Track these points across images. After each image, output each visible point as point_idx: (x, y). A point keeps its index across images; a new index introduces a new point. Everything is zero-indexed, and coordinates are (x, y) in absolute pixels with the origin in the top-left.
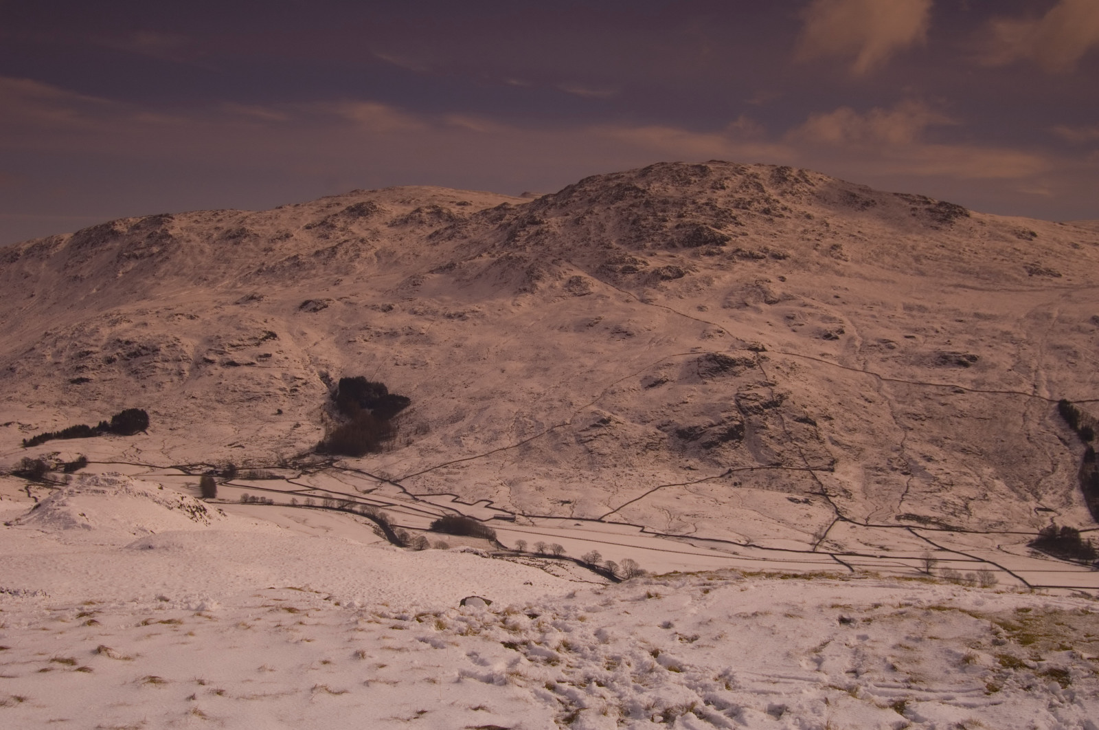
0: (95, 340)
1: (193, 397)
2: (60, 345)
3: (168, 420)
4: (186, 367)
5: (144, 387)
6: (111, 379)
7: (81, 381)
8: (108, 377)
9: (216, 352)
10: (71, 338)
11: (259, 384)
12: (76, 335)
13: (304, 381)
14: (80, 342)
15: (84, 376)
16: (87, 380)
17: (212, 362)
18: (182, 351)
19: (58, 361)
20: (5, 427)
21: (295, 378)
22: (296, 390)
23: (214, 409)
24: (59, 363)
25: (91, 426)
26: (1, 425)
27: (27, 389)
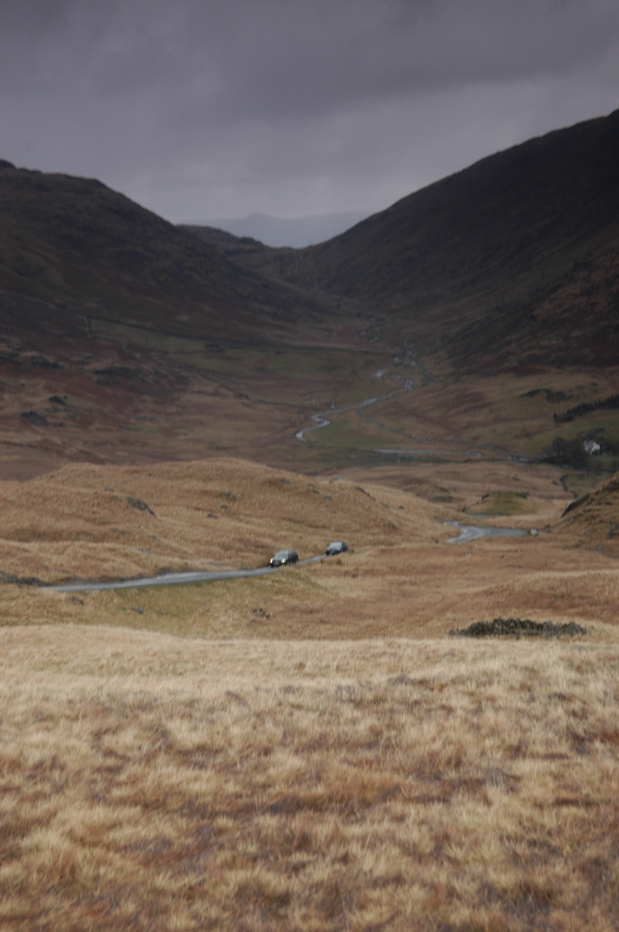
26: (523, 396)
27: (554, 342)
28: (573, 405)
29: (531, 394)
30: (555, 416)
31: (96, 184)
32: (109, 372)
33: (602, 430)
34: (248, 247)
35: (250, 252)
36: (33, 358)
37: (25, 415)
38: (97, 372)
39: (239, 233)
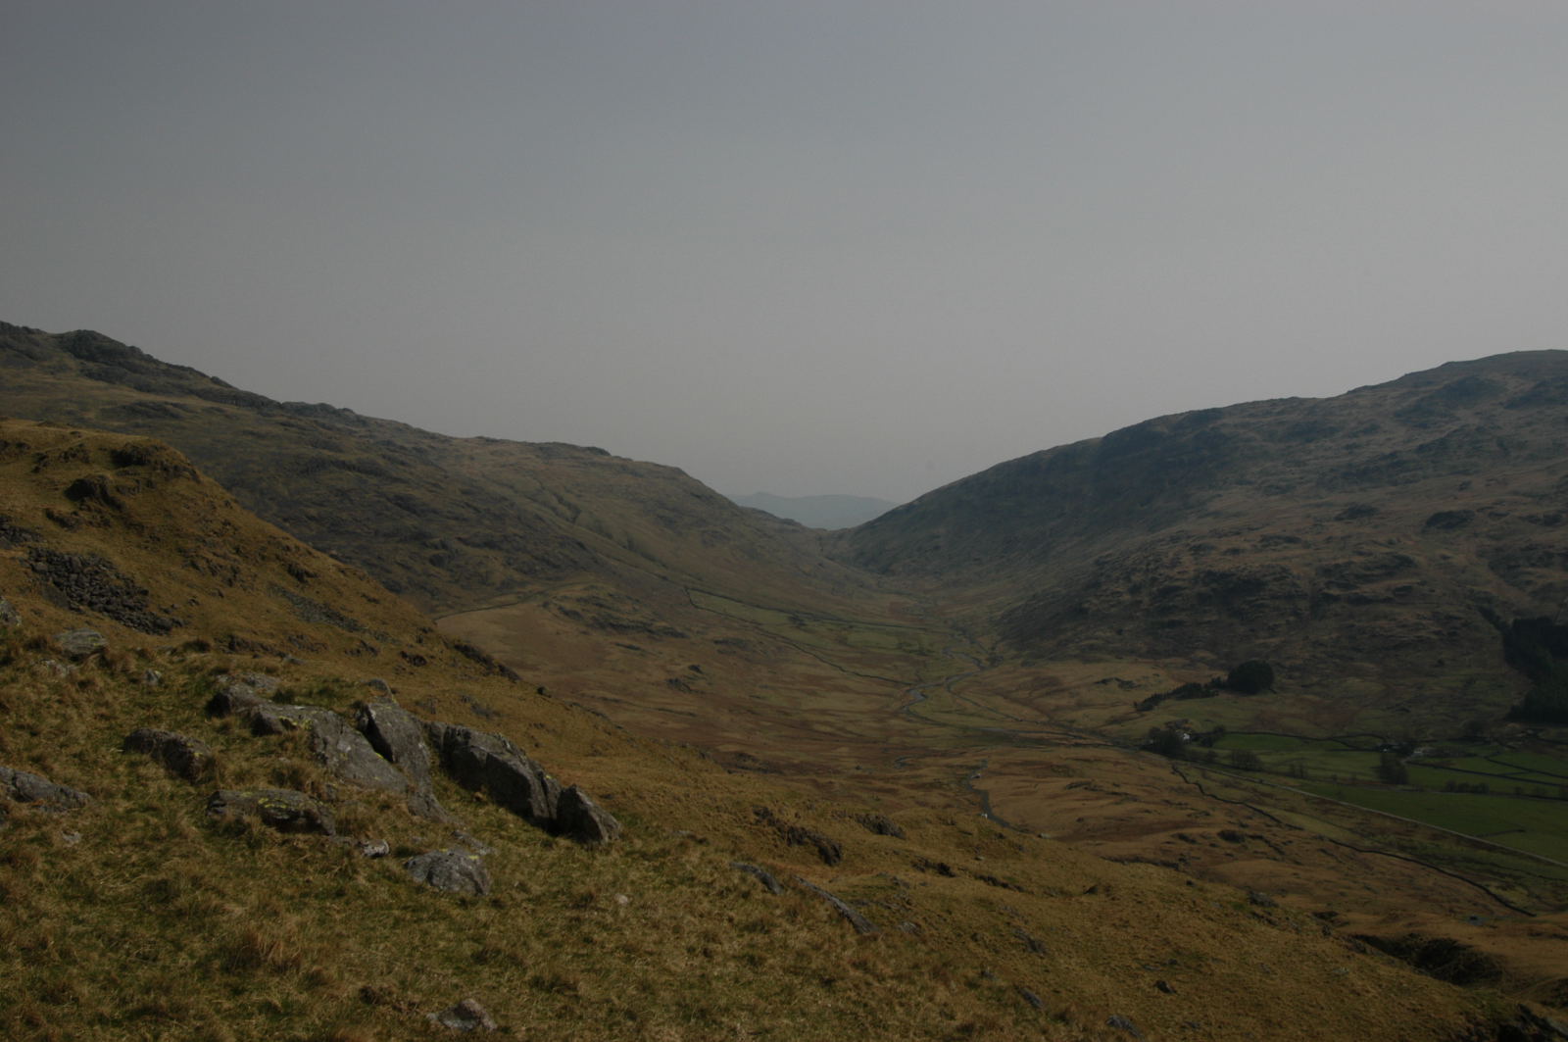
0: (1179, 573)
1: (1321, 645)
2: (1136, 578)
3: (1297, 674)
4: (1303, 604)
5: (1252, 630)
6: (1209, 622)
7: (1172, 624)
8: (1206, 619)
9: (1339, 586)
10: (1148, 570)
11: (1404, 626)
12: (1152, 566)
13: (1463, 621)
14: (1161, 575)
15: (1177, 619)
16: (1180, 623)
17: (1336, 599)
18: (1294, 585)
19: (1139, 599)
20: (1102, 685)
21: (1450, 618)
22: (1454, 634)
23: (1352, 659)
24: (1141, 602)
25: (1203, 682)
26: (1098, 683)
27: (1109, 634)
28: (1148, 694)
29: (1104, 682)
30: (1135, 704)
31: (678, 471)
32: (724, 642)
33: (1186, 721)
34: (791, 527)
35: (794, 531)
36: (665, 628)
37: (671, 681)
38: (716, 642)
39: (782, 516)
